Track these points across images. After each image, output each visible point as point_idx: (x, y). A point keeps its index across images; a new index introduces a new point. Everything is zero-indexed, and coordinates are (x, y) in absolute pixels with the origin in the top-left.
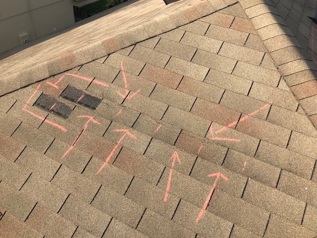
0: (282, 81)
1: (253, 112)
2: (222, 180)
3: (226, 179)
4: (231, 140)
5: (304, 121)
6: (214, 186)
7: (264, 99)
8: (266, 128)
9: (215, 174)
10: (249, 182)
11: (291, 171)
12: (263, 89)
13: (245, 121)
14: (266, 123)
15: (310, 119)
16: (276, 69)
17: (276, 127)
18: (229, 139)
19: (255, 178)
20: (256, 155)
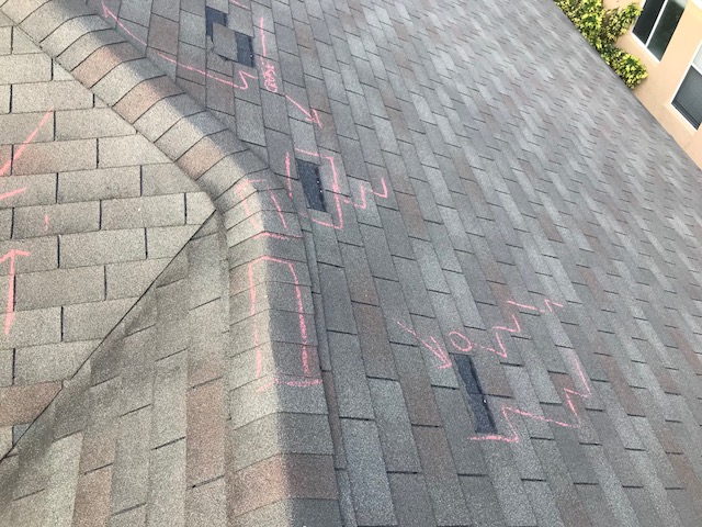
0: (57, 68)
1: (28, 134)
2: (20, 258)
3: (27, 254)
4: (12, 194)
5: (109, 116)
6: (12, 271)
7: (39, 108)
8: (60, 153)
9: (6, 257)
10: (62, 241)
11: (112, 198)
12: (30, 90)
13: (23, 156)
14: (56, 144)
15: (116, 112)
16: (38, 50)
17: (73, 143)
18: (8, 195)
19: (67, 231)
20: (58, 199)
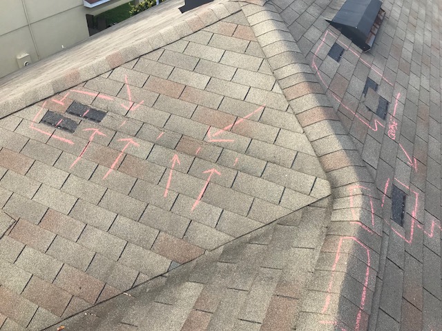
0: (277, 85)
1: (247, 114)
2: (216, 174)
3: (219, 173)
4: (226, 141)
5: (292, 119)
6: (209, 180)
7: (259, 103)
8: (258, 129)
9: (209, 171)
10: (239, 175)
11: (274, 163)
12: (258, 92)
13: (239, 124)
14: (258, 124)
15: (297, 118)
16: (271, 74)
17: (267, 126)
18: (224, 140)
19: (243, 170)
20: (247, 152)
